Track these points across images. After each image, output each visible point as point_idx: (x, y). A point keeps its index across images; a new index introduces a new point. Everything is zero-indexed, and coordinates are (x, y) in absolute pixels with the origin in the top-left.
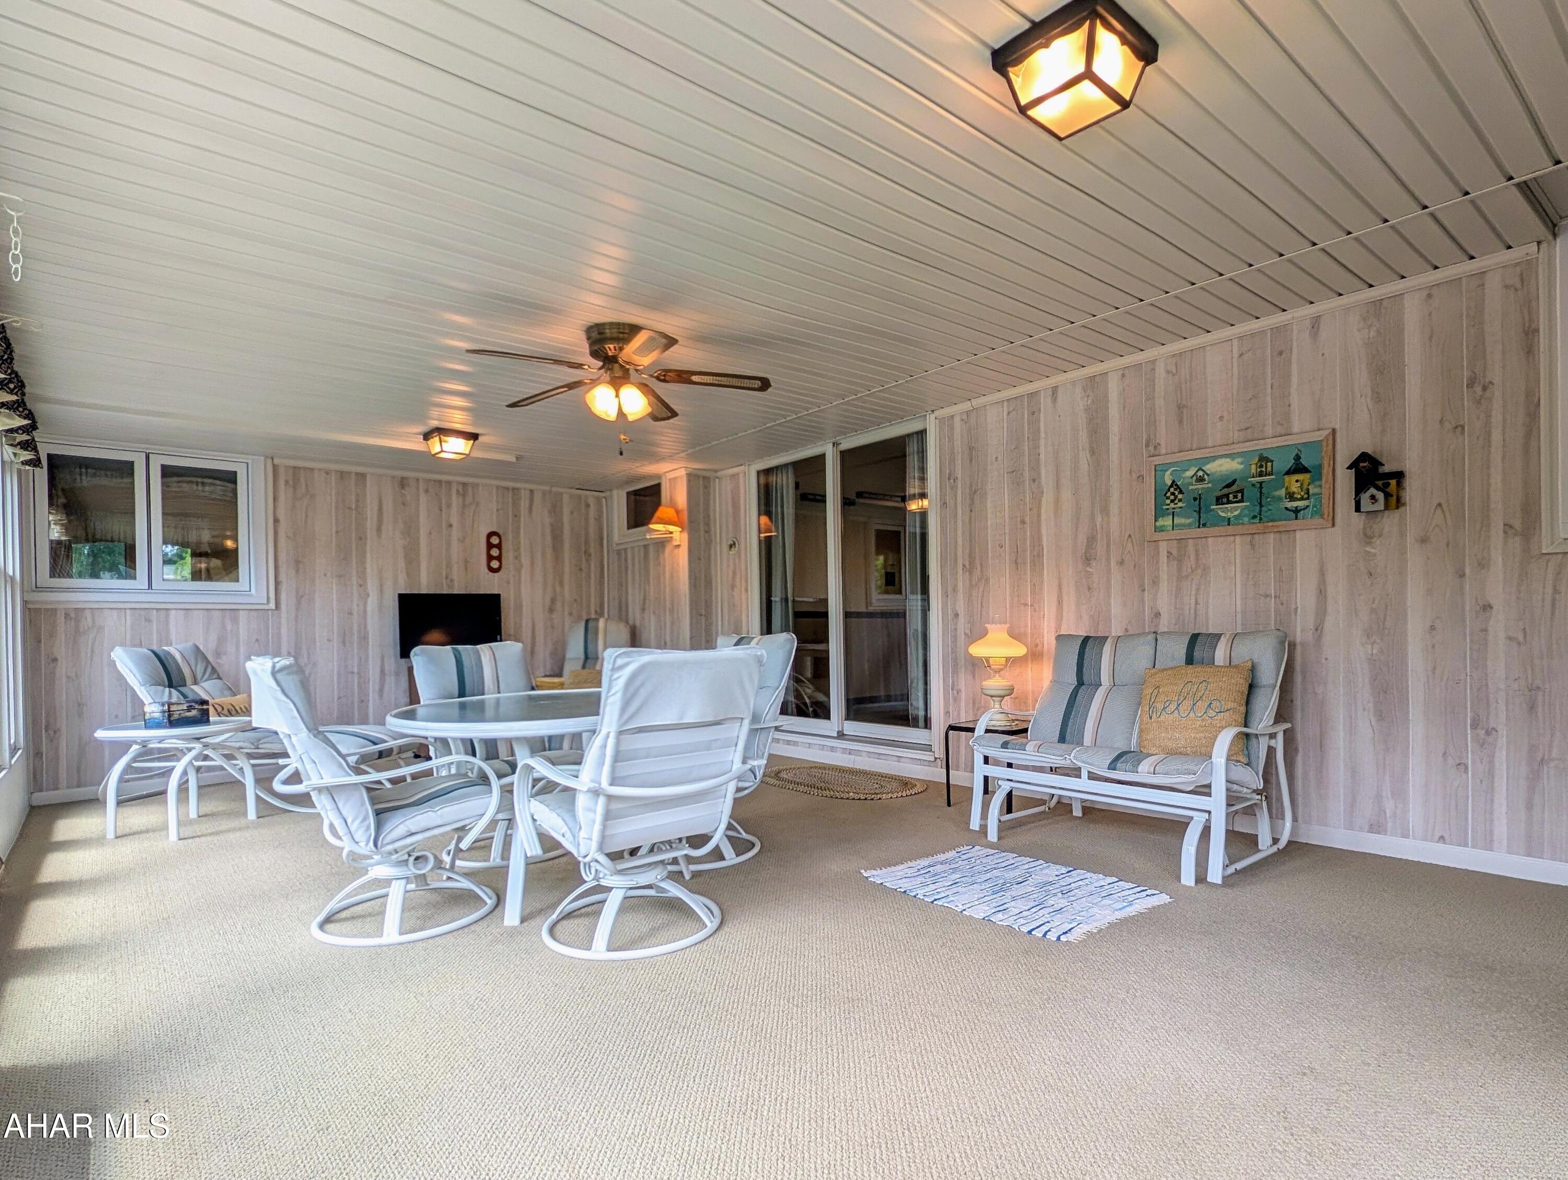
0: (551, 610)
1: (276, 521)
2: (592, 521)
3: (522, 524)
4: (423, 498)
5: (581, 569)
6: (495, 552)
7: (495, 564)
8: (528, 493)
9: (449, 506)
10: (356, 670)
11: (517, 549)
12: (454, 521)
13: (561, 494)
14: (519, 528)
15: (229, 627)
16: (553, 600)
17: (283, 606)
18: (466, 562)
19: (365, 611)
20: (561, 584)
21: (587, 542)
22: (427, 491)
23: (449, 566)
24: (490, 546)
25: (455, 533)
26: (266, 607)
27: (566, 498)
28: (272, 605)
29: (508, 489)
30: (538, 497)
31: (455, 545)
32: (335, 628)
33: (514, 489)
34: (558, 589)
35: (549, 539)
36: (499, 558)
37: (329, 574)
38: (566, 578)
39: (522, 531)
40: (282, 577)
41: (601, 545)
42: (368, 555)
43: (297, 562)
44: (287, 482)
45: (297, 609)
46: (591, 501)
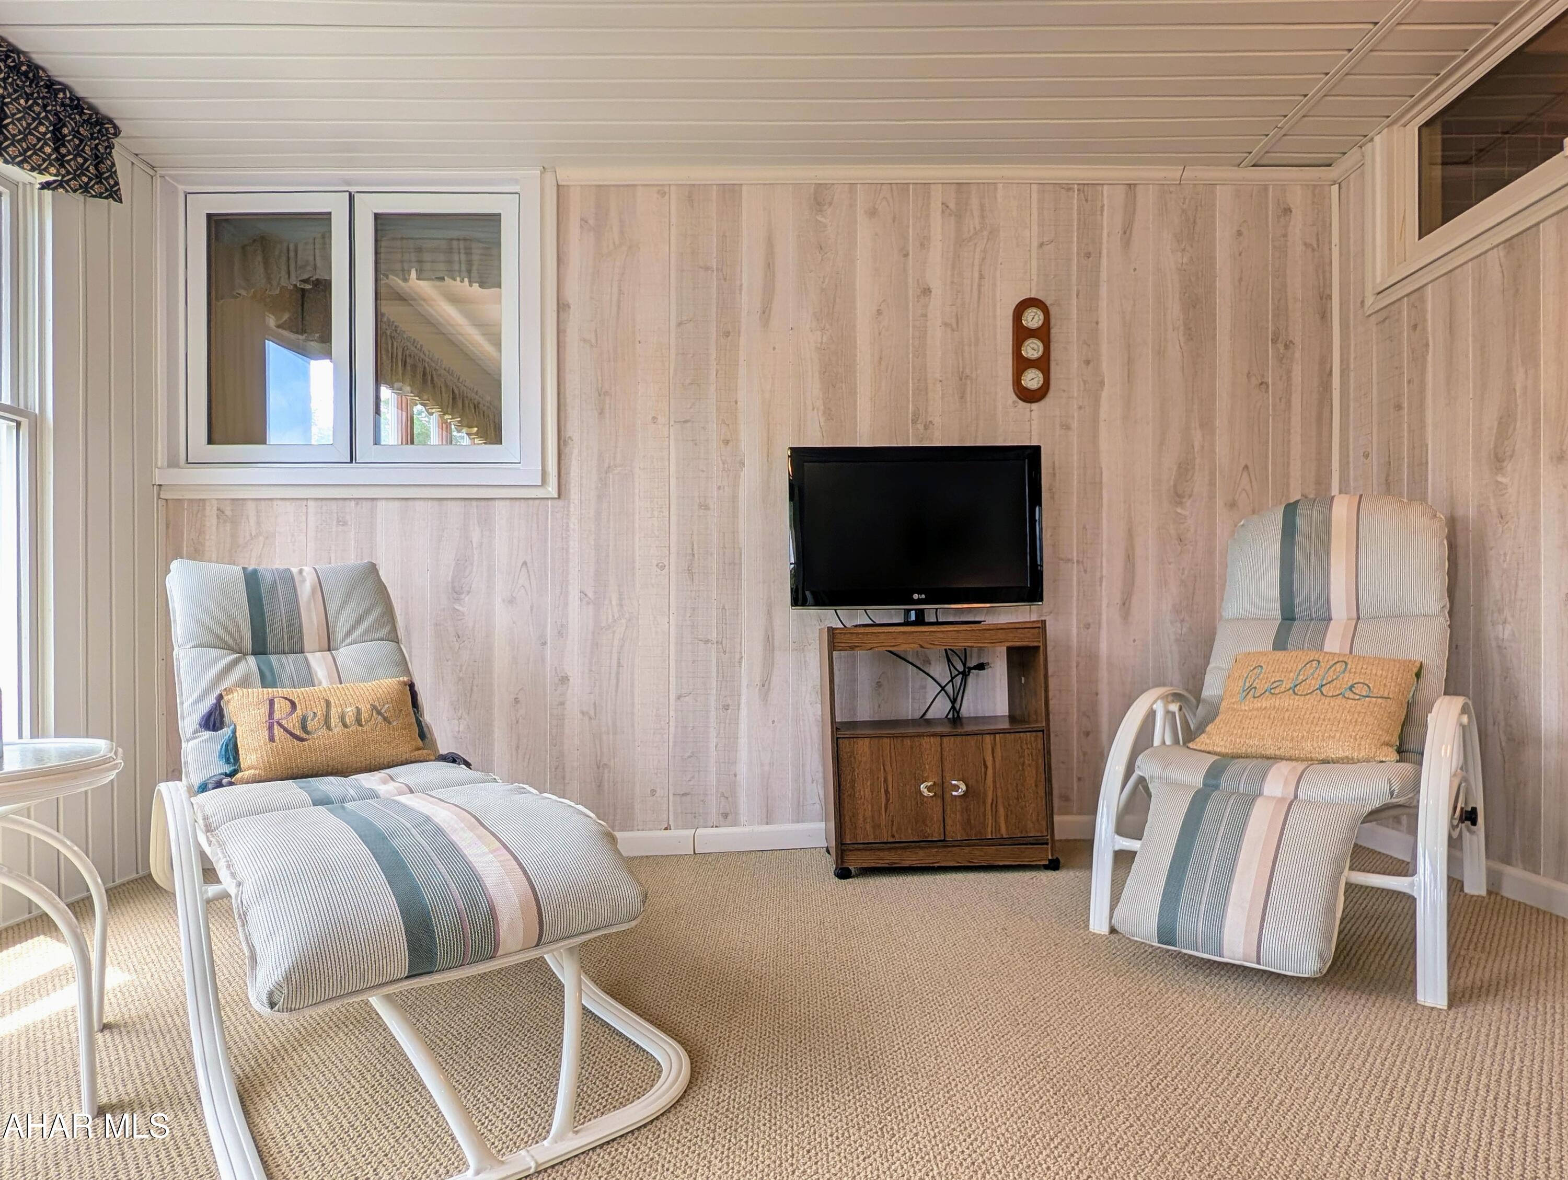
0: (1178, 496)
1: (562, 307)
2: (1297, 251)
3: (1104, 275)
4: (864, 231)
5: (1263, 384)
6: (1032, 349)
7: (1032, 380)
8: (1120, 192)
9: (924, 243)
10: (714, 636)
11: (1091, 339)
12: (936, 277)
13: (1211, 186)
14: (1096, 285)
15: (475, 536)
16: (1185, 469)
17: (574, 493)
18: (963, 377)
19: (734, 498)
20: (1207, 424)
21: (1281, 312)
22: (873, 213)
23: (922, 390)
24: (1021, 334)
25: (937, 308)
26: (540, 493)
27: (1223, 198)
28: (552, 490)
29: (1068, 188)
30: (1147, 200)
31: (936, 334)
32: (674, 538)
33: (1083, 187)
34: (1197, 437)
35: (1174, 311)
36: (1043, 364)
37: (662, 420)
38: (1222, 403)
39: (1104, 290)
40: (573, 429)
41: (1324, 315)
42: (742, 371)
43: (602, 394)
44: (584, 220)
45: (600, 498)
46: (1297, 198)
